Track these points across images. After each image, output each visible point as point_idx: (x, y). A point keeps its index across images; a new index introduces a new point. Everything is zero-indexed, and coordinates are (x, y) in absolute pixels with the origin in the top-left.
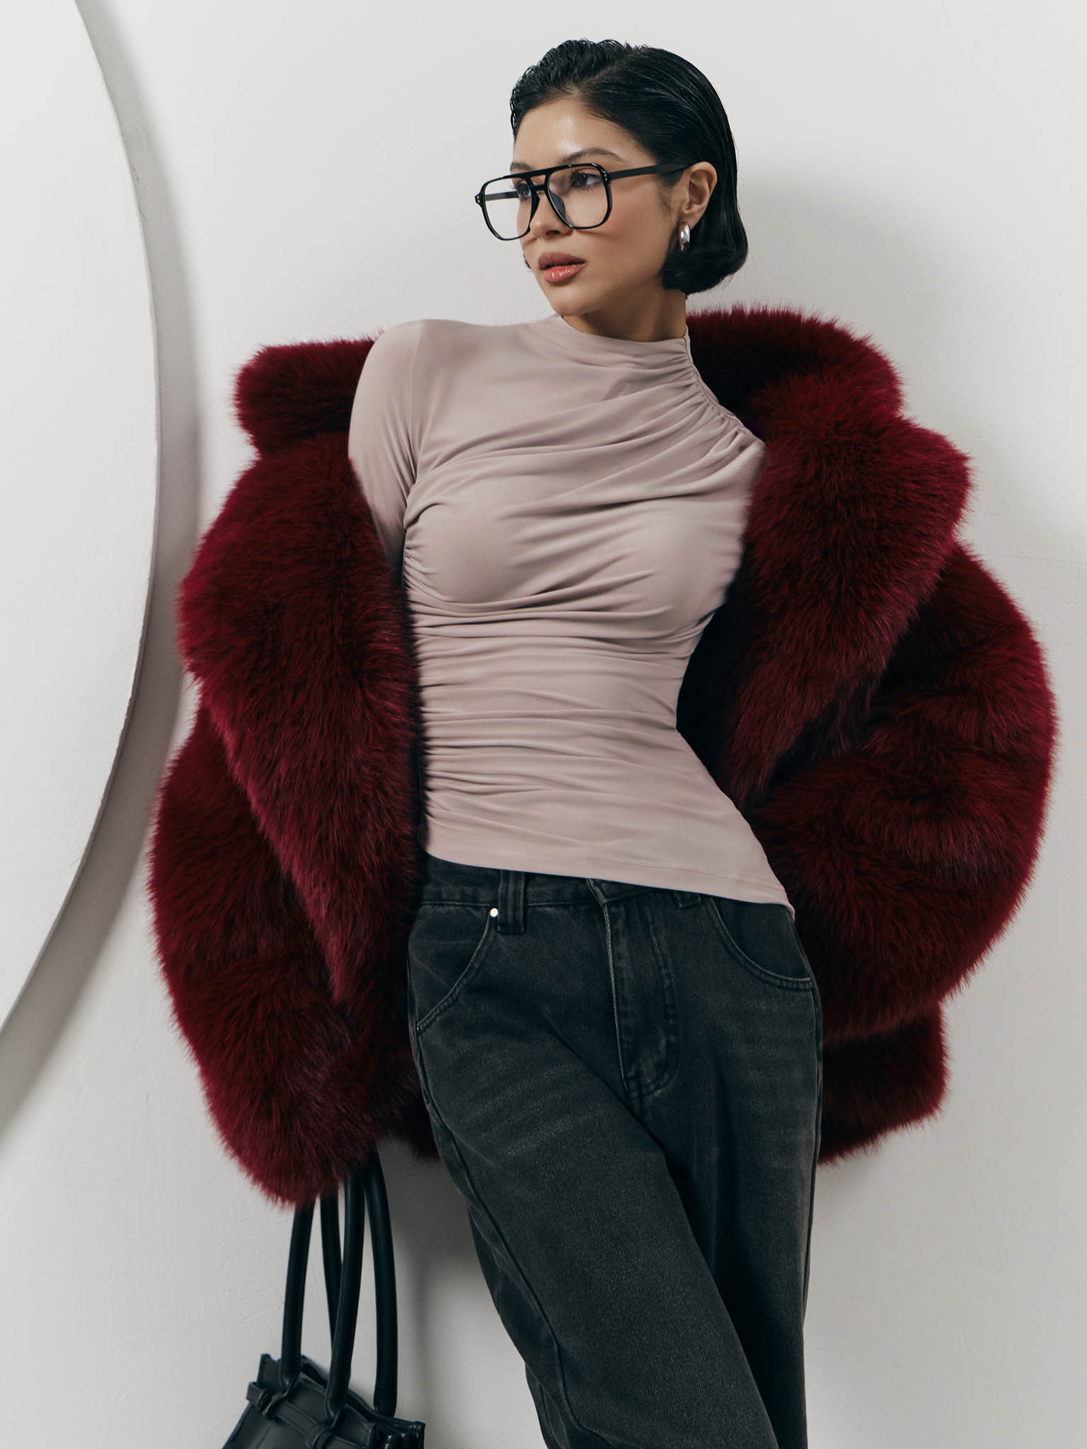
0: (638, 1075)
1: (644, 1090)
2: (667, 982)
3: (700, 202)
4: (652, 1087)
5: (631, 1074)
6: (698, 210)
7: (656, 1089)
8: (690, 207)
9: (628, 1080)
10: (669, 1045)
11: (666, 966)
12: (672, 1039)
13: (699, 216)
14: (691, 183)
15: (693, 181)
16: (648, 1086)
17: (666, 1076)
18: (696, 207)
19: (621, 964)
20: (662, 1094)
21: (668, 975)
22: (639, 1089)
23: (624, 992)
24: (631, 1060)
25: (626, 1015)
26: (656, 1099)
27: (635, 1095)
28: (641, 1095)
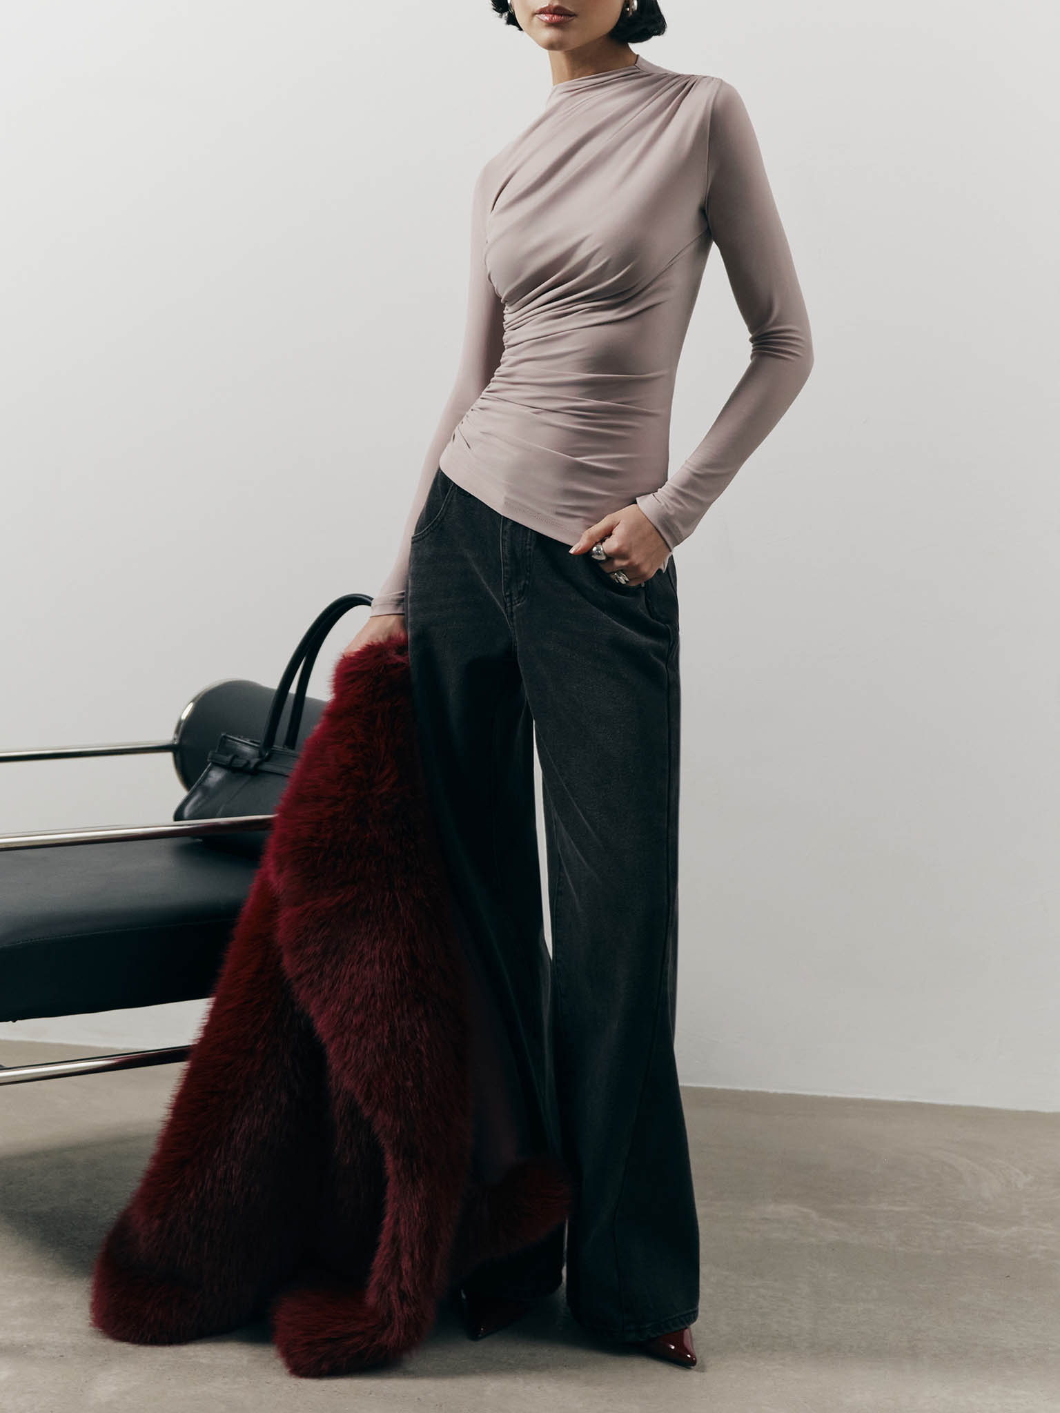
0: (510, 595)
1: (513, 603)
2: (528, 554)
4: (517, 602)
9: (506, 597)
10: (525, 584)
12: (527, 582)
16: (515, 601)
17: (522, 598)
20: (520, 606)
22: (511, 601)
23: (506, 553)
24: (508, 587)
25: (507, 565)
26: (518, 608)
27: (508, 605)
28: (512, 605)
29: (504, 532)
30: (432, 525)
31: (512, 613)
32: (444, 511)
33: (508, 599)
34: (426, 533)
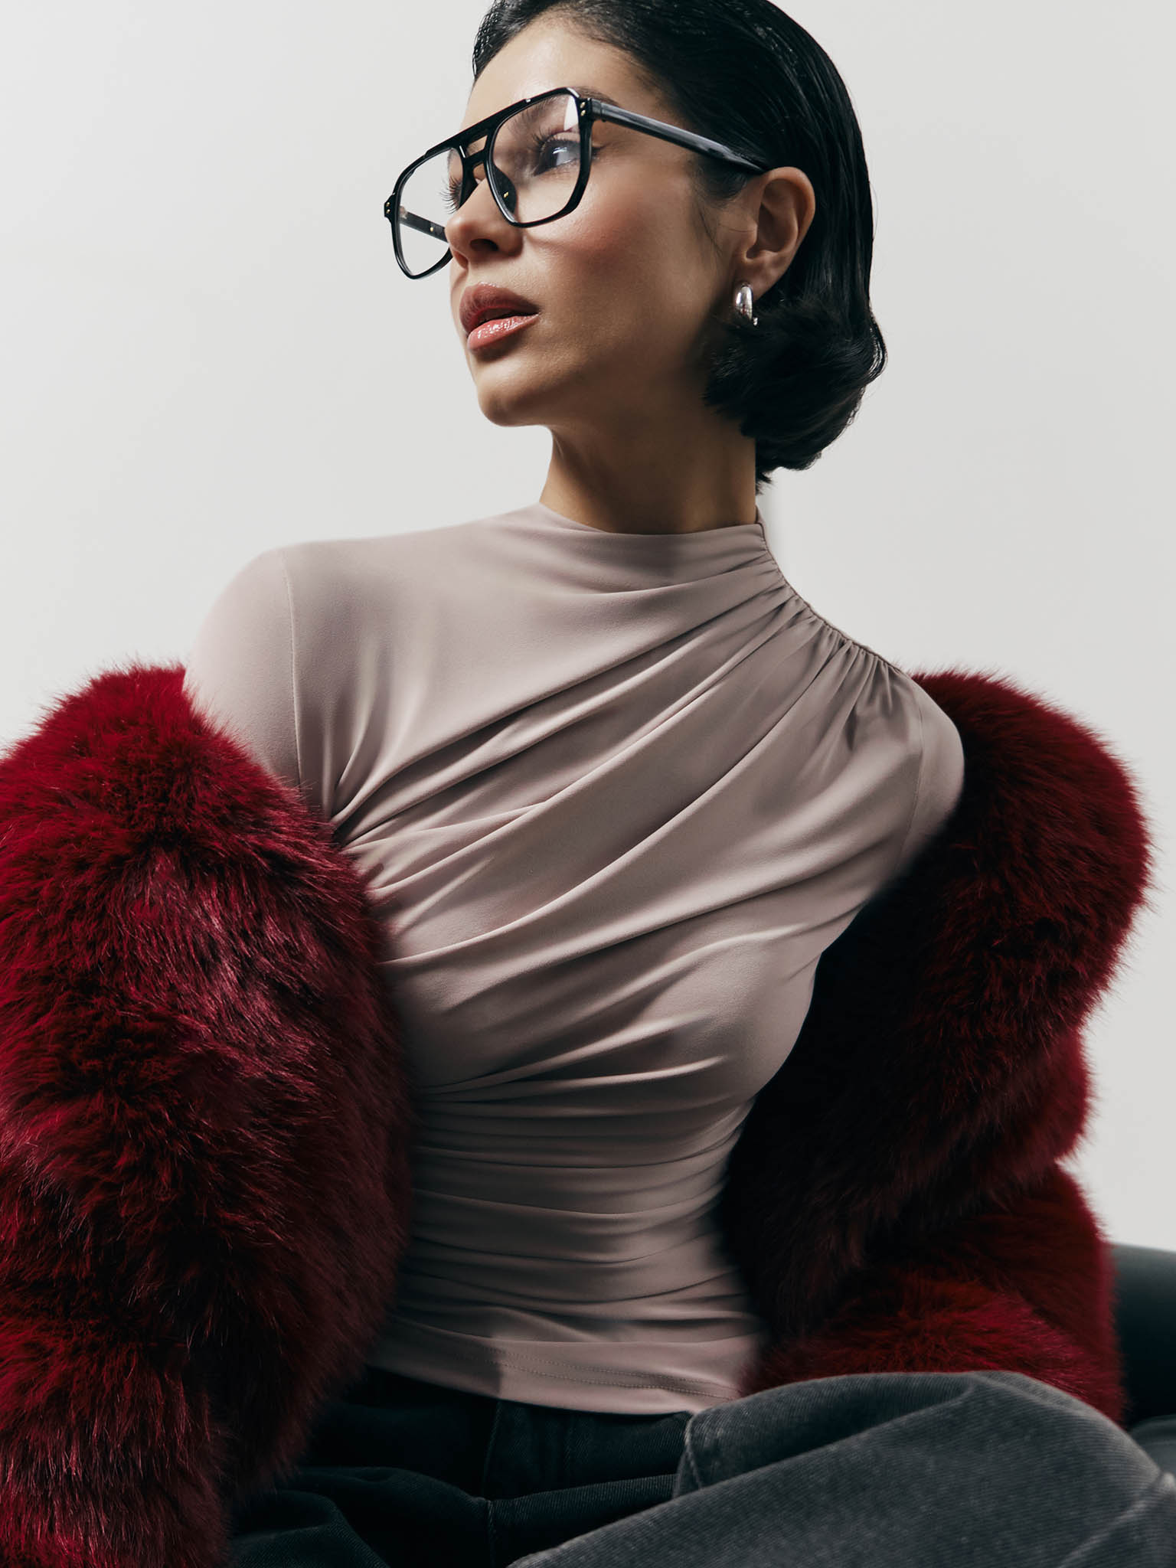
3: (778, 244)
6: (773, 263)
8: (755, 251)
13: (775, 274)
14: (762, 208)
15: (768, 206)
18: (768, 256)
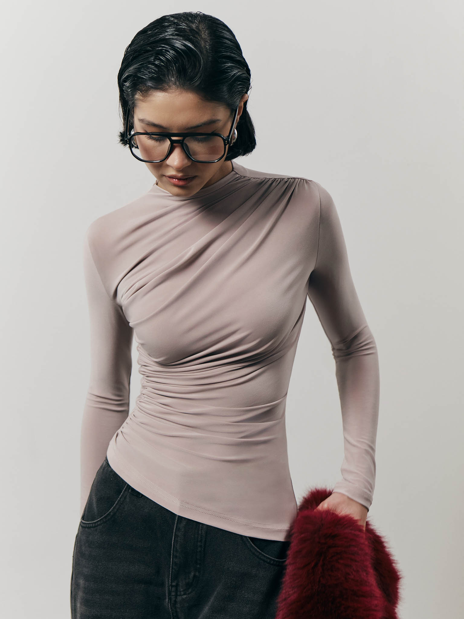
0: (177, 586)
1: (179, 593)
2: (199, 549)
4: (182, 593)
5: (174, 584)
7: (184, 595)
9: (172, 586)
10: (195, 576)
11: (201, 541)
12: (197, 574)
16: (180, 592)
17: (190, 590)
19: (179, 534)
20: (186, 598)
21: (201, 546)
22: (176, 591)
23: (178, 547)
24: (175, 577)
25: (176, 557)
26: (183, 599)
27: (173, 594)
28: (176, 596)
29: (178, 529)
30: (105, 517)
31: (175, 601)
32: (117, 507)
33: (173, 589)
34: (99, 523)
